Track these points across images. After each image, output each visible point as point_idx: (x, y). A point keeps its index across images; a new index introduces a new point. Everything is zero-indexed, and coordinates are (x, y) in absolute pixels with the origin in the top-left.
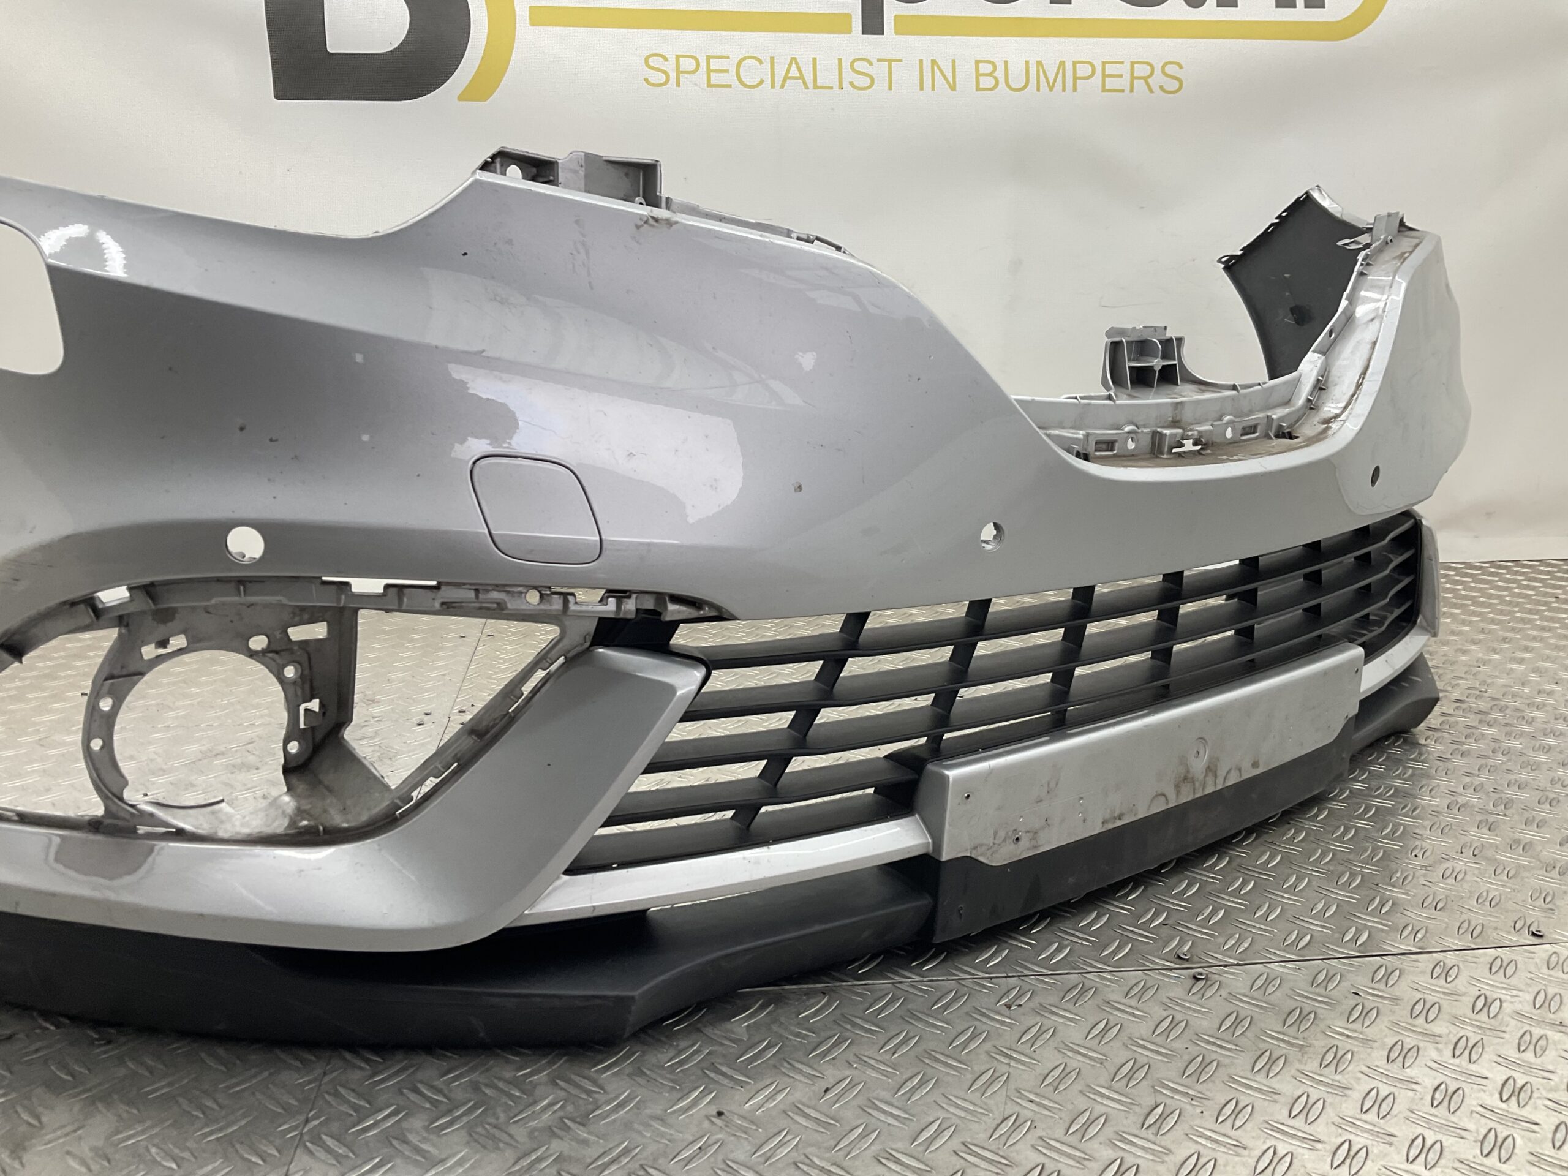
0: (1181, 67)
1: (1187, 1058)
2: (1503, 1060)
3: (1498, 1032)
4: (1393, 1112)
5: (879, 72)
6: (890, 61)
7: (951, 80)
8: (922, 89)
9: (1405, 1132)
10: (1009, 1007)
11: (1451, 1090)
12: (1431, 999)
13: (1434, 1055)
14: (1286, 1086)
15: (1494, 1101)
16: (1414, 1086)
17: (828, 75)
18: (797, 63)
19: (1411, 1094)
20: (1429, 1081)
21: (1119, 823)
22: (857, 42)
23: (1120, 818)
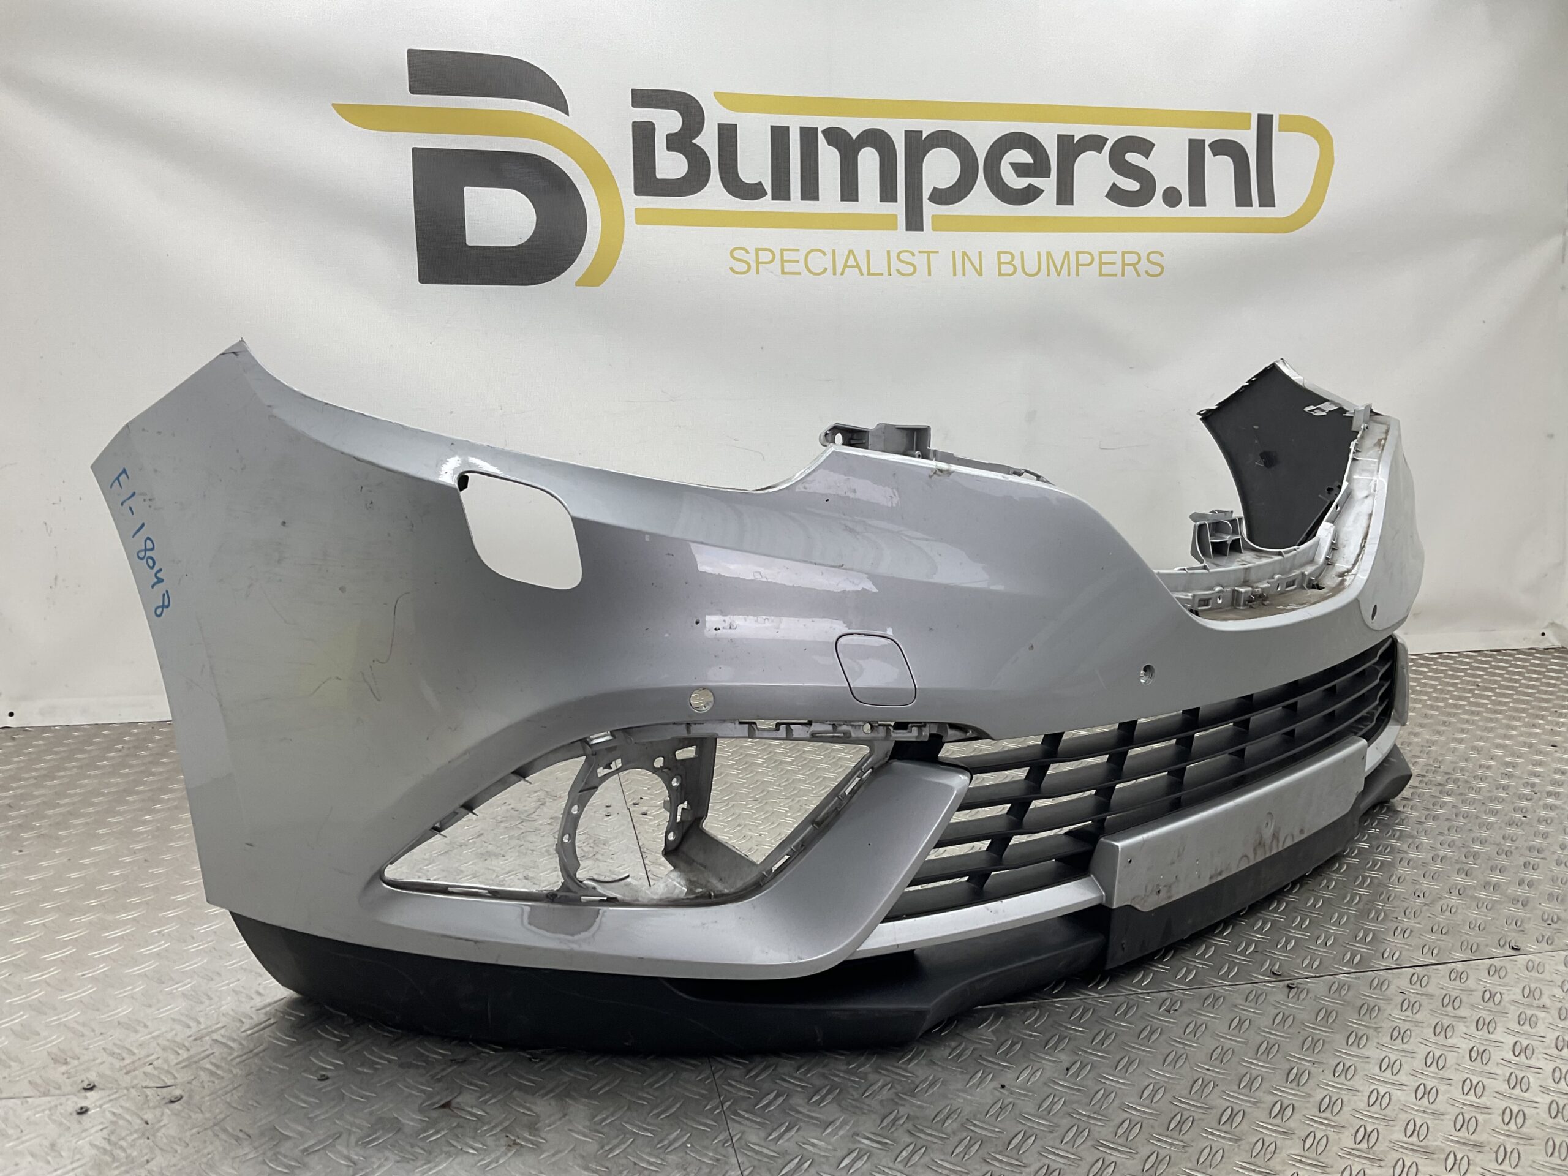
0: (1162, 256)
1: (1301, 1039)
2: (1510, 1031)
3: (1504, 1013)
4: (1447, 1065)
5: (920, 261)
6: (929, 253)
7: (978, 267)
8: (955, 274)
9: (1457, 1077)
10: (1169, 1012)
11: (1481, 1050)
12: (1454, 994)
13: (1465, 1030)
14: (1375, 1053)
15: (1510, 1056)
16: (1456, 1050)
17: (879, 265)
18: (854, 255)
19: (1456, 1054)
20: (1465, 1046)
21: (1220, 878)
22: (902, 237)
23: (1220, 873)
